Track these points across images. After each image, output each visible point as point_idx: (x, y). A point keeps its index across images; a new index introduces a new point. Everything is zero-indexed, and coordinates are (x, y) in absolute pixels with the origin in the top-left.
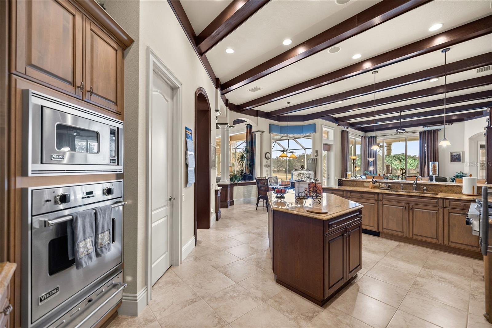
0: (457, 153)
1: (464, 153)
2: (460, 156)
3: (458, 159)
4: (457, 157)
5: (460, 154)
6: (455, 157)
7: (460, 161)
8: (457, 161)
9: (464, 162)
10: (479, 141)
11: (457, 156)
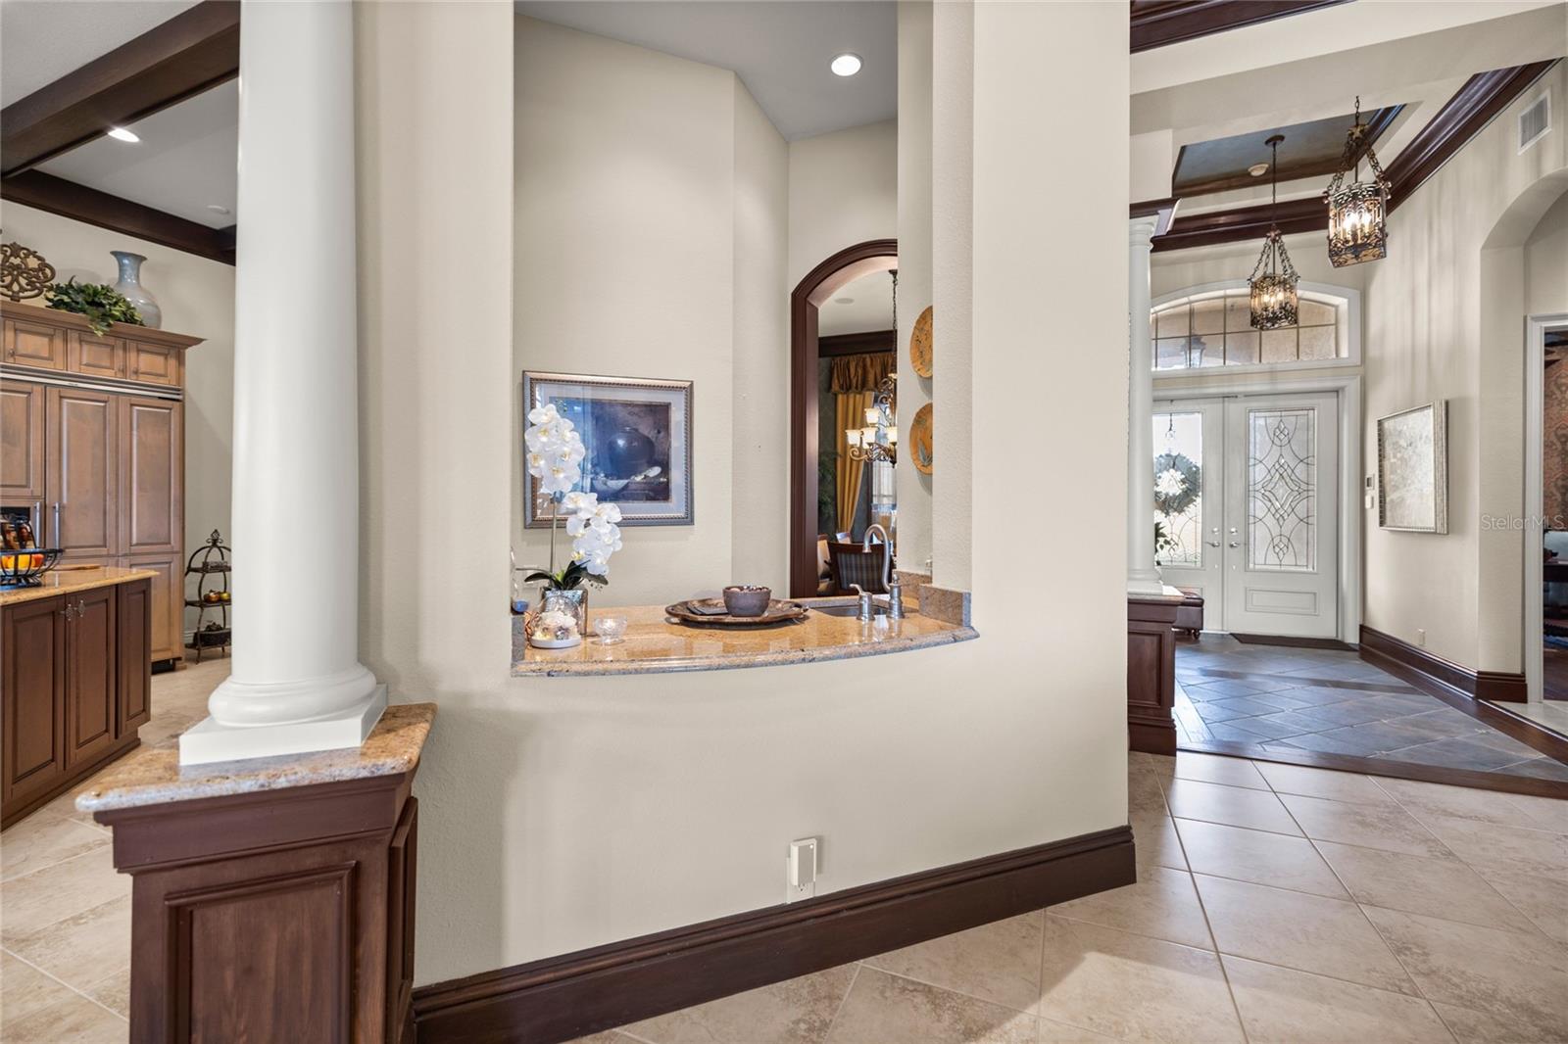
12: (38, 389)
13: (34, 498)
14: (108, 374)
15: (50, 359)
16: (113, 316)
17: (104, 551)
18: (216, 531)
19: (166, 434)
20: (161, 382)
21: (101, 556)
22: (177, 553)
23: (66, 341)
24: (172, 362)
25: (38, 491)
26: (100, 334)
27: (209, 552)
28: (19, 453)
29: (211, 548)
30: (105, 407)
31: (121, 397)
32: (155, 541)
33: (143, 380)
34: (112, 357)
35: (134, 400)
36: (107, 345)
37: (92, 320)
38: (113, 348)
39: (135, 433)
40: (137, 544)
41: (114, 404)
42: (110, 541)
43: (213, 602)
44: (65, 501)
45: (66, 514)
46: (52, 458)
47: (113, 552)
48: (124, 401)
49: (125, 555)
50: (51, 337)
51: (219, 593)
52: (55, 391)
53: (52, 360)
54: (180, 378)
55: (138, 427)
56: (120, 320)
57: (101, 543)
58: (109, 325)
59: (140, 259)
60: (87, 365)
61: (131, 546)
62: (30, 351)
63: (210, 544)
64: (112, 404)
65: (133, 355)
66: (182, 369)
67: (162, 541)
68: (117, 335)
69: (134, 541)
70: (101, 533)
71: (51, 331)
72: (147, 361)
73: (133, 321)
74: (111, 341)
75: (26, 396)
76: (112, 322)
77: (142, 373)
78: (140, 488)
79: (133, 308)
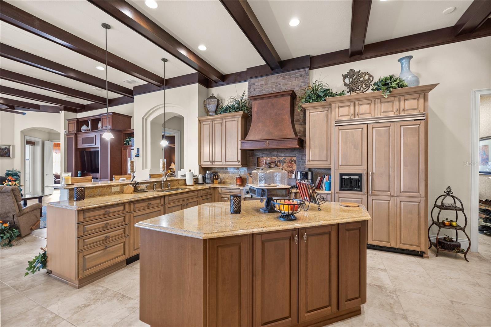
0: (6, 147)
1: (14, 146)
2: (10, 150)
3: (7, 153)
4: (6, 152)
5: (10, 148)
6: (3, 151)
7: (9, 156)
8: (6, 156)
9: (14, 157)
10: (26, 136)
11: (6, 150)
12: (365, 126)
13: (364, 170)
14: (391, 114)
15: (370, 113)
16: (393, 87)
17: (389, 193)
18: (449, 187)
19: (417, 137)
20: (416, 112)
21: (388, 196)
22: (423, 198)
23: (376, 104)
24: (421, 101)
25: (365, 167)
26: (386, 97)
27: (444, 198)
28: (359, 152)
29: (446, 196)
30: (389, 129)
31: (396, 123)
32: (411, 191)
33: (407, 113)
34: (393, 107)
35: (402, 123)
36: (390, 101)
37: (384, 92)
38: (393, 102)
39: (402, 139)
40: (403, 192)
41: (393, 127)
42: (392, 190)
43: (446, 226)
44: (374, 171)
45: (374, 176)
46: (370, 153)
47: (392, 194)
48: (398, 124)
49: (398, 196)
50: (370, 104)
51: (451, 221)
52: (371, 125)
53: (371, 113)
54: (425, 109)
55: (403, 136)
56: (396, 88)
57: (388, 190)
58: (390, 92)
59: (411, 57)
60: (384, 112)
61: (400, 192)
62: (363, 112)
63: (446, 194)
64: (392, 127)
65: (402, 103)
66: (426, 103)
67: (415, 191)
68: (395, 95)
69: (402, 190)
70: (388, 185)
71: (370, 102)
72: (409, 104)
73: (402, 86)
74: (392, 99)
75: (361, 130)
76: (391, 90)
77: (406, 110)
78: (404, 165)
79: (403, 81)
